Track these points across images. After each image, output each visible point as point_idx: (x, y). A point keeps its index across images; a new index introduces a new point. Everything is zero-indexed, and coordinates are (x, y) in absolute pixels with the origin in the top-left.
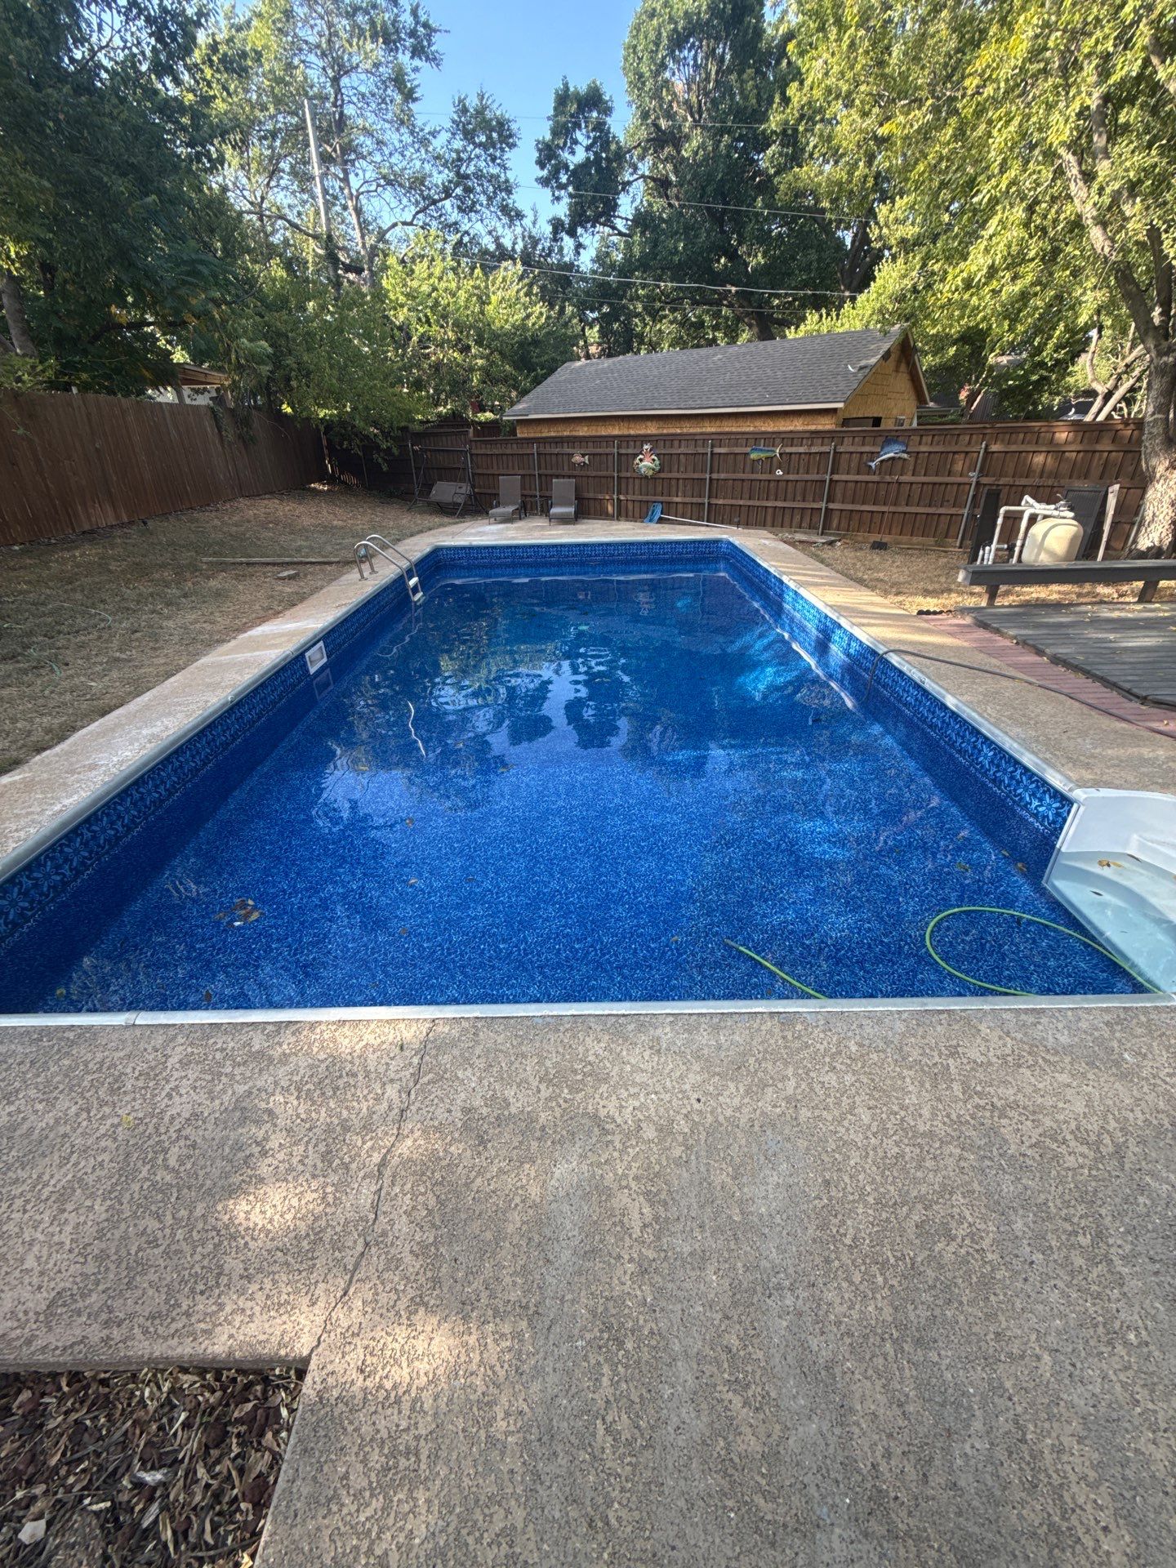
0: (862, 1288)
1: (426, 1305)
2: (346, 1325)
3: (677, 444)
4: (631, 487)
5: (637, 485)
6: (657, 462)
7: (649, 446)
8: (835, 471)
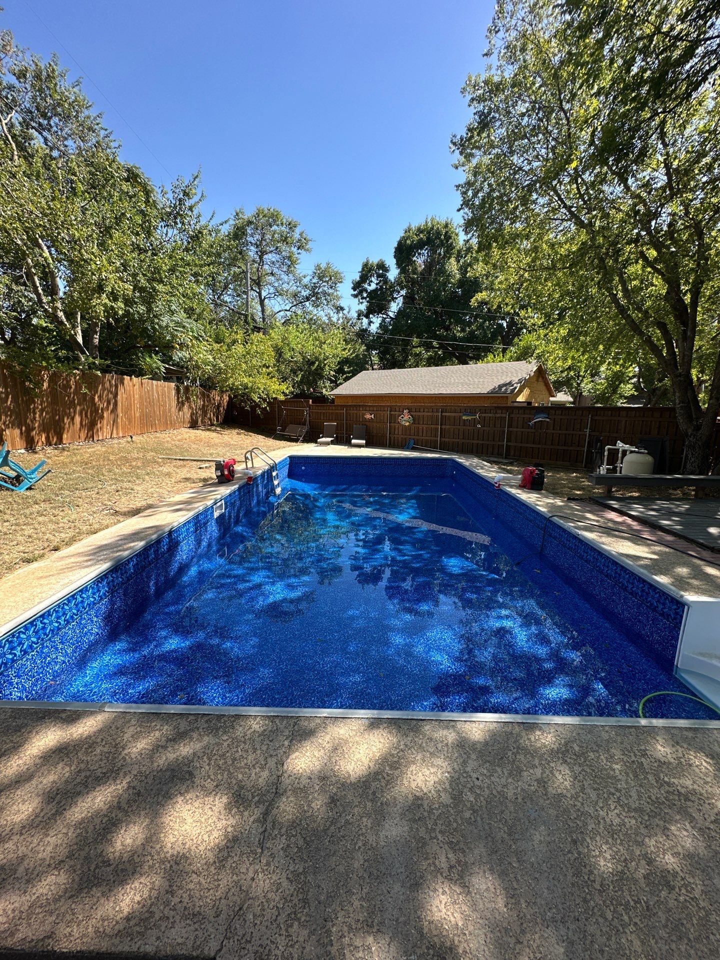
0: (614, 923)
1: (299, 920)
2: (241, 933)
3: (422, 410)
4: (397, 431)
5: (400, 431)
6: (412, 418)
7: (407, 411)
8: (510, 426)
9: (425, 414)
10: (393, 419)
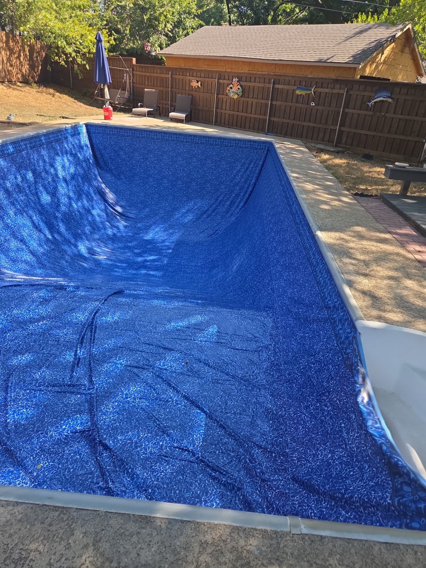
3: (253, 79)
4: (224, 104)
5: (228, 104)
6: (241, 90)
7: (237, 79)
8: (347, 106)
9: (257, 84)
10: (221, 89)
